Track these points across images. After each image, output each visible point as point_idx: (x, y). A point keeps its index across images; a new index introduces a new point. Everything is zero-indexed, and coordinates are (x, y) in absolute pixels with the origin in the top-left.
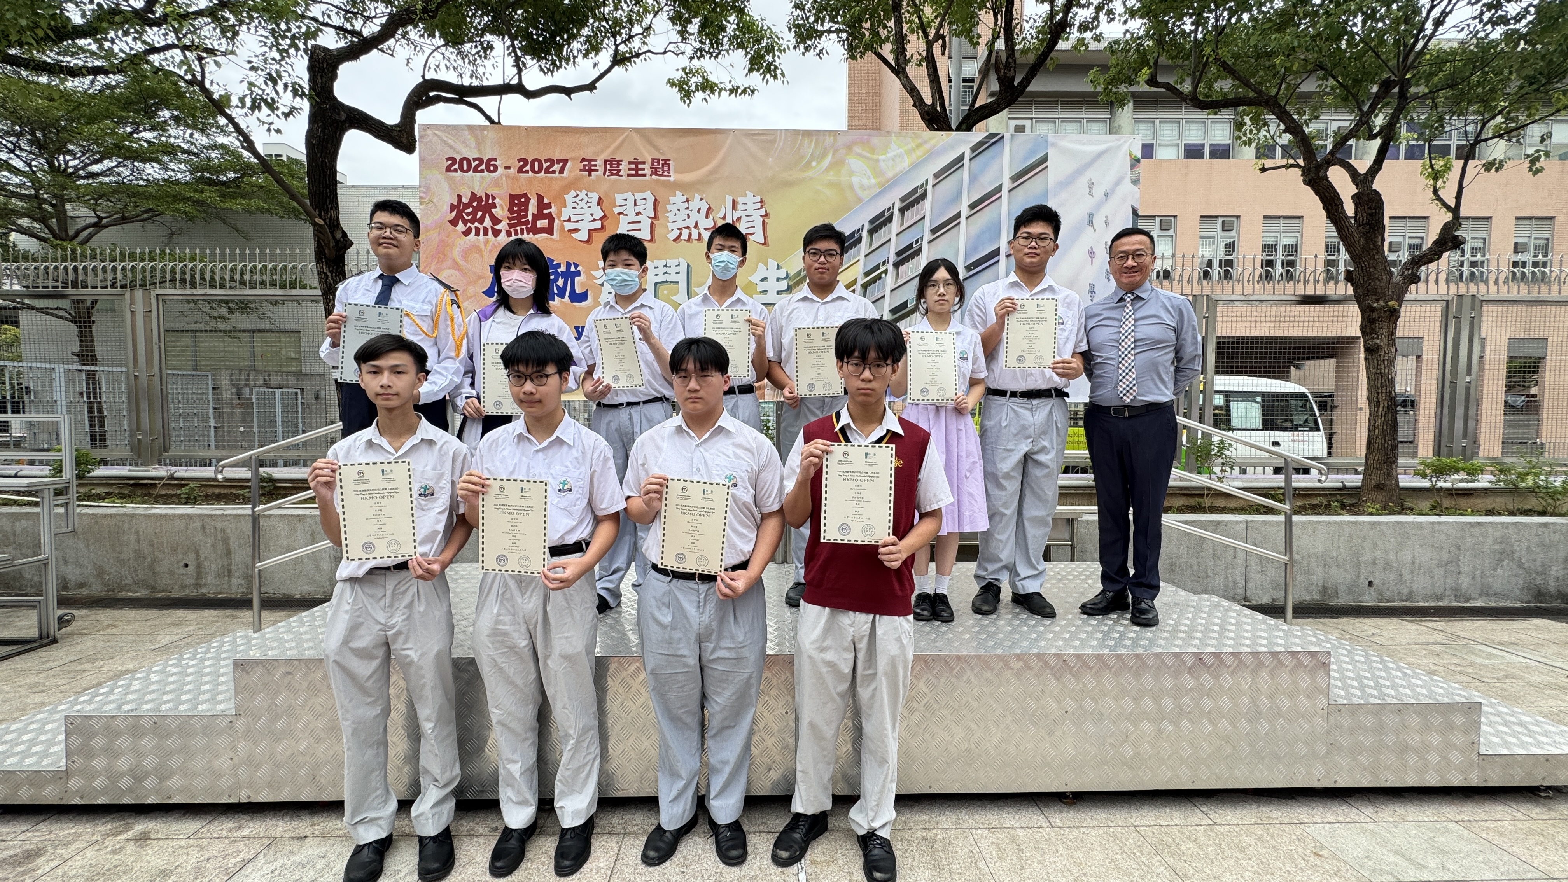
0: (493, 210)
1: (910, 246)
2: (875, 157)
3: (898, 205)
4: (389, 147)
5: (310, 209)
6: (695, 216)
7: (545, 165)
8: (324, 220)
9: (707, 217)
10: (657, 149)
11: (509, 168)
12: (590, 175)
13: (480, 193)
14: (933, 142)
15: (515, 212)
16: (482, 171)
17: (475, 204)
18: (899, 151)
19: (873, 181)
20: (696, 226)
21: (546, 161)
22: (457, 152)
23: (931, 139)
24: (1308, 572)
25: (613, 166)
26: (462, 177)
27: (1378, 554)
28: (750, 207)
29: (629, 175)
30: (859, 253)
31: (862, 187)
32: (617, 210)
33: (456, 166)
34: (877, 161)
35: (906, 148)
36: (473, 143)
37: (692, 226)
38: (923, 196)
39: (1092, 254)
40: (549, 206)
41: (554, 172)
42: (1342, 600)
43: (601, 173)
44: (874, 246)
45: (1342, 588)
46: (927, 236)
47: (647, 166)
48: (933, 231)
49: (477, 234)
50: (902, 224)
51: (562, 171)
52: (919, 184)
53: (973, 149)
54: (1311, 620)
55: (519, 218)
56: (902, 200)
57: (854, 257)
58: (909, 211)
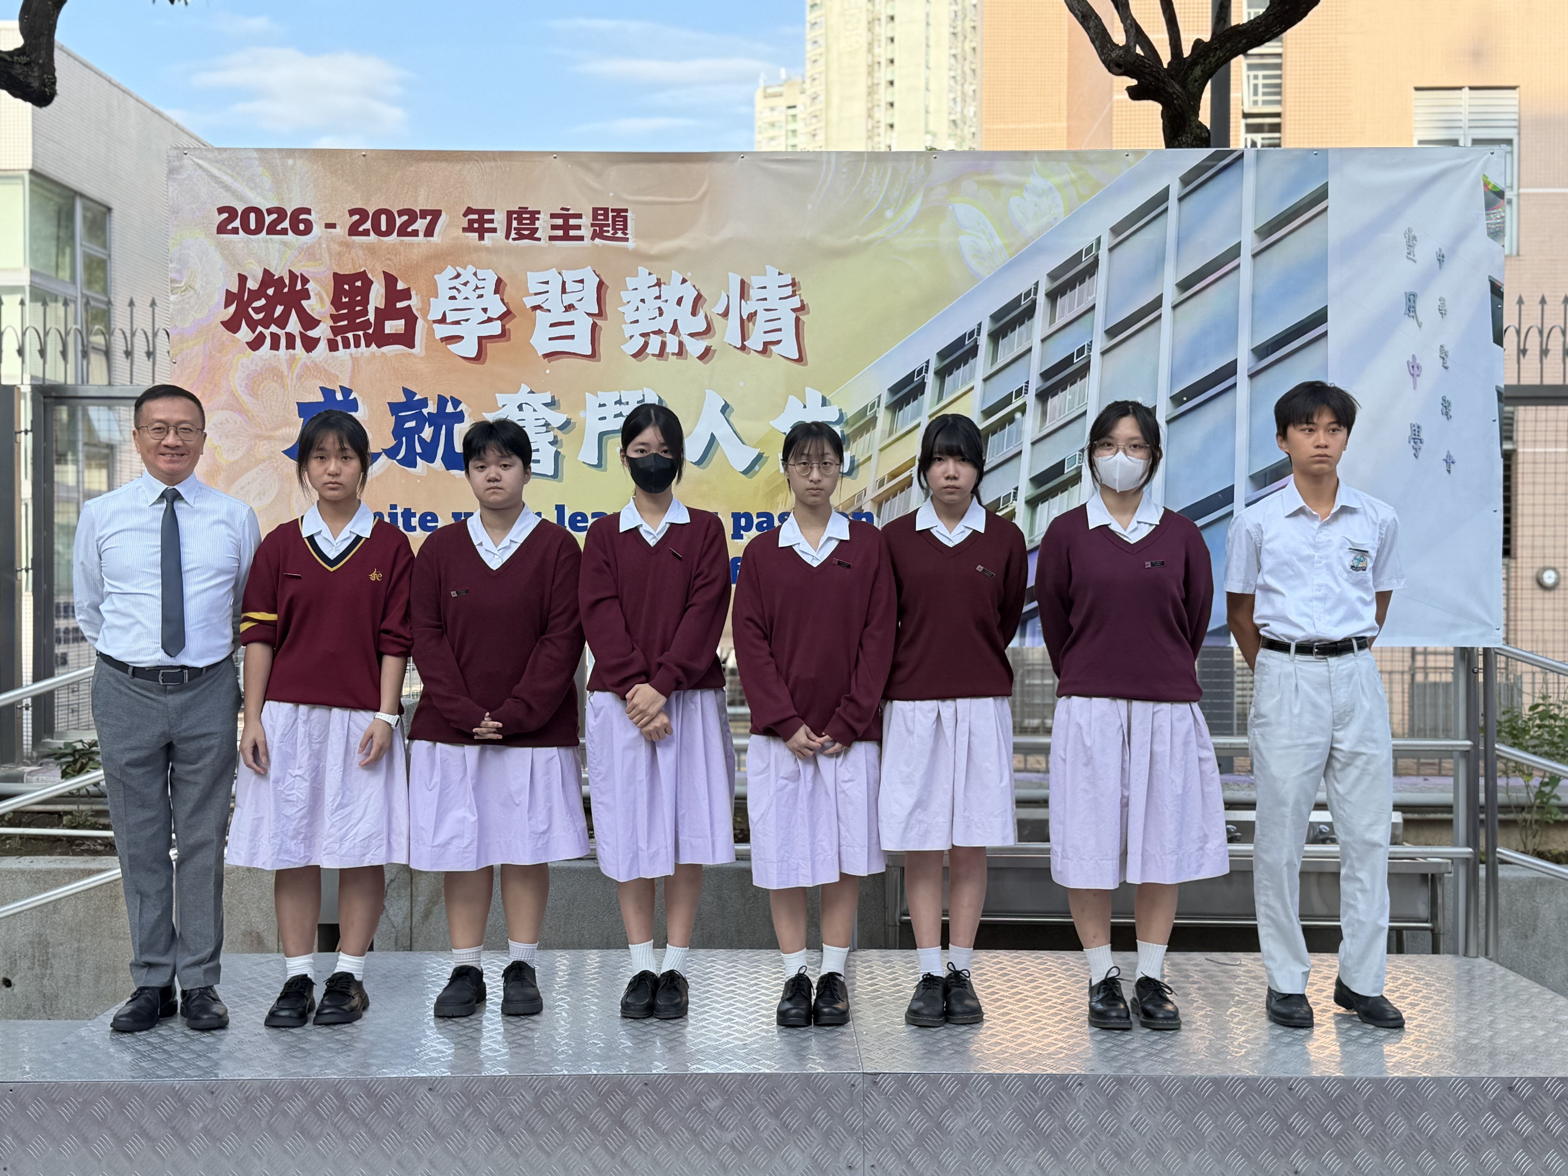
1: (1068, 361)
3: (1044, 287)
9: (694, 313)
10: (604, 189)
11: (332, 226)
12: (481, 238)
13: (280, 271)
15: (344, 306)
16: (284, 232)
17: (270, 292)
20: (674, 330)
21: (401, 213)
22: (240, 198)
25: (523, 222)
26: (247, 242)
28: (773, 294)
29: (552, 238)
31: (979, 254)
32: (530, 302)
33: (237, 223)
34: (1007, 208)
35: (1059, 181)
36: (267, 182)
38: (1092, 269)
39: (1414, 369)
40: (406, 294)
41: (415, 233)
43: (501, 233)
44: (1001, 362)
47: (586, 221)
49: (275, 346)
50: (1052, 320)
51: (429, 231)
52: (1084, 246)
53: (1185, 180)
55: (352, 316)
56: (1053, 276)
57: (964, 383)
58: (1066, 298)
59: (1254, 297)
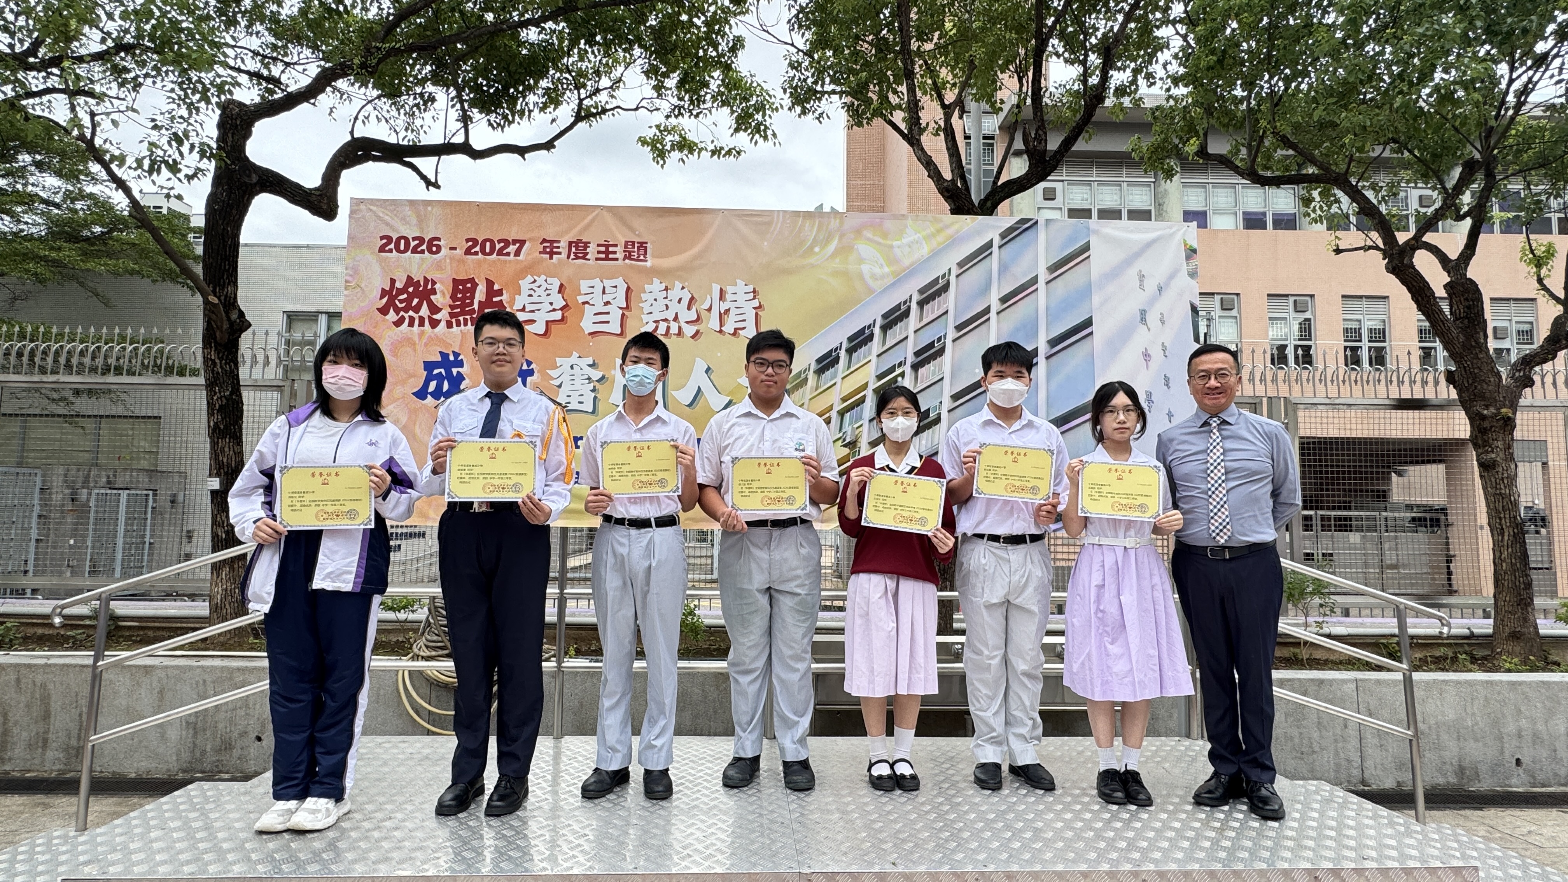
0: (432, 297)
1: (931, 345)
2: (889, 242)
3: (916, 298)
4: (306, 213)
5: (204, 284)
6: (674, 308)
7: (498, 247)
8: (219, 298)
9: (689, 308)
10: (632, 230)
11: (455, 249)
12: (551, 258)
13: (418, 277)
14: (956, 227)
15: (459, 299)
16: (423, 252)
17: (411, 290)
18: (916, 237)
19: (887, 270)
20: (676, 319)
21: (500, 241)
22: (394, 230)
23: (953, 224)
24: (1438, 747)
25: (579, 249)
26: (398, 259)
27: (1523, 723)
28: (741, 298)
29: (597, 259)
30: (870, 354)
31: (874, 277)
32: (581, 299)
33: (392, 246)
34: (891, 247)
35: (924, 233)
36: (414, 220)
37: (671, 318)
38: (946, 288)
39: (1147, 356)
40: (500, 293)
41: (508, 254)
42: (1485, 784)
43: (564, 256)
44: (889, 344)
45: (1483, 768)
46: (951, 334)
47: (620, 249)
48: (959, 328)
49: (411, 324)
50: (921, 319)
51: (517, 253)
52: (941, 273)
53: (1003, 236)
54: (1448, 812)
55: (463, 306)
56: (921, 291)
57: (865, 357)
58: (930, 305)
59: (1047, 308)
